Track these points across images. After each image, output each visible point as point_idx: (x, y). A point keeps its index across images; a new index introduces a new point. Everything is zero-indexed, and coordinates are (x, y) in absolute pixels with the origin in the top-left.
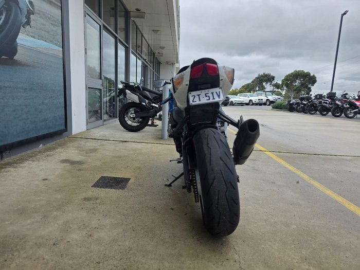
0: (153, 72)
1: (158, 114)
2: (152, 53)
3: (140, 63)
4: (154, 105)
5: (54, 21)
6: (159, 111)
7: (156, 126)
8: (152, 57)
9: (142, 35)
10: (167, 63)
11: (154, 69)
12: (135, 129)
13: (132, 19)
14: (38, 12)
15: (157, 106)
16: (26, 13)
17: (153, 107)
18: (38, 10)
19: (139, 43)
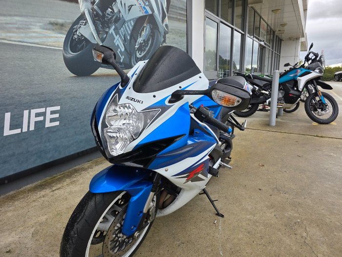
0: (272, 52)
1: (267, 101)
2: (271, 32)
3: (256, 45)
4: (263, 92)
5: (181, 33)
6: (269, 98)
7: (267, 111)
8: (272, 36)
9: (261, 17)
10: (290, 39)
11: (273, 49)
12: (244, 114)
13: (250, 6)
14: (171, 31)
15: (267, 93)
16: (163, 34)
17: (263, 94)
18: (171, 29)
19: (257, 24)
